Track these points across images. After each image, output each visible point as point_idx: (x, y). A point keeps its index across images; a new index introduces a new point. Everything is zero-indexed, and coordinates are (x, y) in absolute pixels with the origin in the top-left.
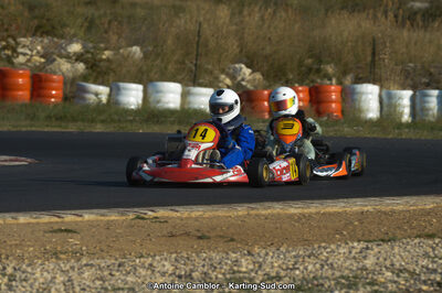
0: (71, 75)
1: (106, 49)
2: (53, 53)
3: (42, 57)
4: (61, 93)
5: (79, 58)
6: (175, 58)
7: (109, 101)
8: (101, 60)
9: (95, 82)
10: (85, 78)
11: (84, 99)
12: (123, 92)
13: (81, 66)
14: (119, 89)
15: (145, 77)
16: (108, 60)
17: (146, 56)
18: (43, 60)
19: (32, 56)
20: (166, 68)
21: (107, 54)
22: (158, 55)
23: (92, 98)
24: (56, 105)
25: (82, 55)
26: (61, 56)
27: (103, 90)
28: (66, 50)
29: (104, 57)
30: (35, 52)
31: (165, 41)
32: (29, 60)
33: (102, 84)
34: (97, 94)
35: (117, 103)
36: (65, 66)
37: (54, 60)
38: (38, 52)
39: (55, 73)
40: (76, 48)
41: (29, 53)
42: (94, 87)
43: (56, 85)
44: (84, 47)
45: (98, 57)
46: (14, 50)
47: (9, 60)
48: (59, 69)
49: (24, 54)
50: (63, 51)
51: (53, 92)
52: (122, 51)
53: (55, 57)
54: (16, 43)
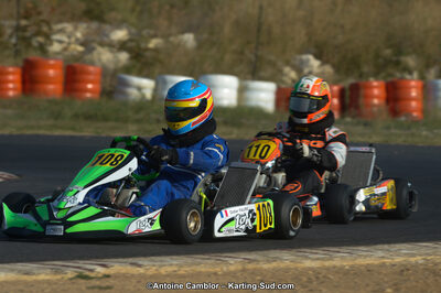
0: (111, 66)
1: (155, 36)
2: (93, 41)
3: (82, 44)
4: (98, 87)
5: (122, 46)
6: (234, 47)
7: (154, 96)
8: (147, 49)
9: (140, 74)
10: (128, 70)
11: (125, 94)
13: (124, 57)
14: (165, 82)
15: (197, 70)
16: (156, 50)
17: (200, 45)
18: (80, 49)
19: (69, 44)
20: (222, 59)
21: (153, 43)
22: (213, 44)
23: (133, 93)
24: (90, 100)
26: (102, 44)
27: (147, 85)
28: (107, 36)
29: (151, 46)
30: (73, 39)
31: (222, 28)
32: (65, 49)
33: (147, 76)
34: (139, 89)
36: (105, 56)
37: (93, 49)
38: (77, 40)
39: (92, 63)
40: (120, 35)
42: (136, 80)
43: (91, 77)
44: (130, 33)
45: (143, 45)
46: (48, 37)
47: (42, 48)
48: (100, 60)
49: (60, 42)
50: (105, 39)
51: (90, 86)
52: (172, 39)
53: (95, 45)
54: (50, 29)
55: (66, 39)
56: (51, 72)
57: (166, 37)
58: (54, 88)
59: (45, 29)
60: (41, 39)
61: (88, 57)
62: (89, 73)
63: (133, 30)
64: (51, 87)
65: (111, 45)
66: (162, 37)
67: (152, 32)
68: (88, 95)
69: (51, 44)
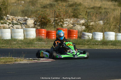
0: (80, 30)
1: (92, 22)
2: (75, 23)
3: (72, 24)
4: (77, 36)
7: (92, 38)
9: (88, 32)
10: (85, 31)
11: (84, 37)
12: (97, 35)
13: (84, 27)
14: (95, 34)
15: (103, 31)
16: (92, 25)
17: (104, 24)
18: (72, 25)
19: (69, 24)
20: (110, 27)
22: (108, 23)
23: (86, 37)
24: (75, 39)
25: (84, 24)
26: (78, 24)
27: (90, 35)
28: (79, 22)
29: (91, 24)
31: (110, 19)
32: (68, 26)
33: (90, 33)
34: (88, 36)
35: (95, 39)
36: (79, 28)
37: (76, 25)
38: (71, 23)
39: (75, 29)
40: (82, 21)
41: (68, 23)
42: (87, 34)
45: (89, 24)
46: (63, 22)
47: (62, 26)
48: (77, 28)
49: (66, 24)
52: (97, 22)
54: (64, 20)
59: (62, 20)
60: (61, 23)
62: (74, 32)
63: (86, 20)
65: (80, 24)
66: (94, 22)
67: (91, 21)
69: (64, 24)
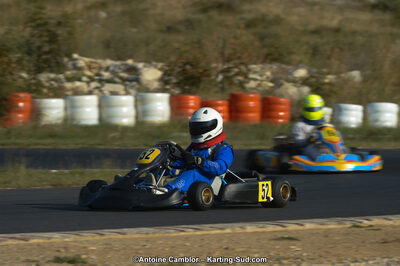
0: (296, 98)
1: (329, 74)
2: (281, 78)
3: (271, 81)
4: (288, 114)
5: (304, 82)
6: (392, 81)
8: (324, 84)
12: (345, 112)
13: (306, 90)
14: (340, 110)
15: (364, 99)
16: (330, 84)
17: (365, 79)
18: (271, 85)
19: (262, 81)
20: (383, 90)
21: (330, 78)
22: (376, 79)
24: (283, 125)
26: (288, 81)
28: (291, 74)
29: (327, 81)
30: (264, 78)
32: (259, 85)
35: (338, 122)
36: (292, 90)
37: (282, 84)
38: (268, 78)
39: (282, 96)
40: (301, 73)
43: (283, 107)
44: (309, 72)
45: (321, 81)
46: (246, 76)
47: (241, 85)
48: (287, 93)
49: (255, 80)
50: (290, 76)
51: (281, 114)
52: (343, 75)
53: (282, 81)
54: (248, 69)
55: (259, 77)
56: (251, 104)
57: (337, 73)
58: (254, 116)
59: (243, 69)
60: (240, 78)
61: (278, 91)
62: (280, 104)
64: (252, 115)
65: (294, 81)
66: (335, 74)
67: (327, 71)
68: (281, 121)
69: (248, 82)
